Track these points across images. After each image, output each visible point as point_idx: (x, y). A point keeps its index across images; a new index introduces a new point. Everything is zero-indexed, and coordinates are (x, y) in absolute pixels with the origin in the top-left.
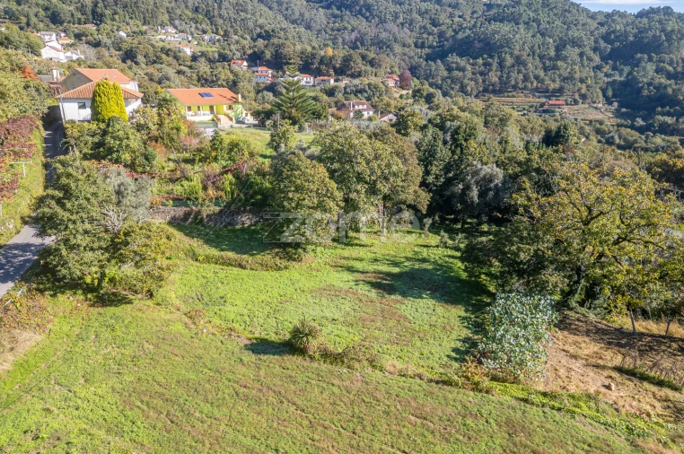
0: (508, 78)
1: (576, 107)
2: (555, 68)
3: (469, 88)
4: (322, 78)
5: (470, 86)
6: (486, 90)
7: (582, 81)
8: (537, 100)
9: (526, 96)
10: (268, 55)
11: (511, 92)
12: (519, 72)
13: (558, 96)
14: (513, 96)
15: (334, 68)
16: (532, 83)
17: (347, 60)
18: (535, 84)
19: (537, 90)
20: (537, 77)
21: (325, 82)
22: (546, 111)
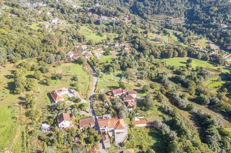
0: (160, 9)
1: (176, 19)
2: (173, 5)
3: (149, 13)
4: (110, 17)
5: (149, 12)
6: (154, 13)
7: (180, 10)
8: (167, 16)
9: (164, 15)
10: (96, 11)
11: (160, 13)
12: (163, 7)
13: (172, 15)
14: (161, 15)
15: (113, 14)
16: (166, 11)
17: (116, 13)
18: (167, 11)
19: (167, 13)
20: (168, 9)
21: (111, 19)
22: (168, 21)
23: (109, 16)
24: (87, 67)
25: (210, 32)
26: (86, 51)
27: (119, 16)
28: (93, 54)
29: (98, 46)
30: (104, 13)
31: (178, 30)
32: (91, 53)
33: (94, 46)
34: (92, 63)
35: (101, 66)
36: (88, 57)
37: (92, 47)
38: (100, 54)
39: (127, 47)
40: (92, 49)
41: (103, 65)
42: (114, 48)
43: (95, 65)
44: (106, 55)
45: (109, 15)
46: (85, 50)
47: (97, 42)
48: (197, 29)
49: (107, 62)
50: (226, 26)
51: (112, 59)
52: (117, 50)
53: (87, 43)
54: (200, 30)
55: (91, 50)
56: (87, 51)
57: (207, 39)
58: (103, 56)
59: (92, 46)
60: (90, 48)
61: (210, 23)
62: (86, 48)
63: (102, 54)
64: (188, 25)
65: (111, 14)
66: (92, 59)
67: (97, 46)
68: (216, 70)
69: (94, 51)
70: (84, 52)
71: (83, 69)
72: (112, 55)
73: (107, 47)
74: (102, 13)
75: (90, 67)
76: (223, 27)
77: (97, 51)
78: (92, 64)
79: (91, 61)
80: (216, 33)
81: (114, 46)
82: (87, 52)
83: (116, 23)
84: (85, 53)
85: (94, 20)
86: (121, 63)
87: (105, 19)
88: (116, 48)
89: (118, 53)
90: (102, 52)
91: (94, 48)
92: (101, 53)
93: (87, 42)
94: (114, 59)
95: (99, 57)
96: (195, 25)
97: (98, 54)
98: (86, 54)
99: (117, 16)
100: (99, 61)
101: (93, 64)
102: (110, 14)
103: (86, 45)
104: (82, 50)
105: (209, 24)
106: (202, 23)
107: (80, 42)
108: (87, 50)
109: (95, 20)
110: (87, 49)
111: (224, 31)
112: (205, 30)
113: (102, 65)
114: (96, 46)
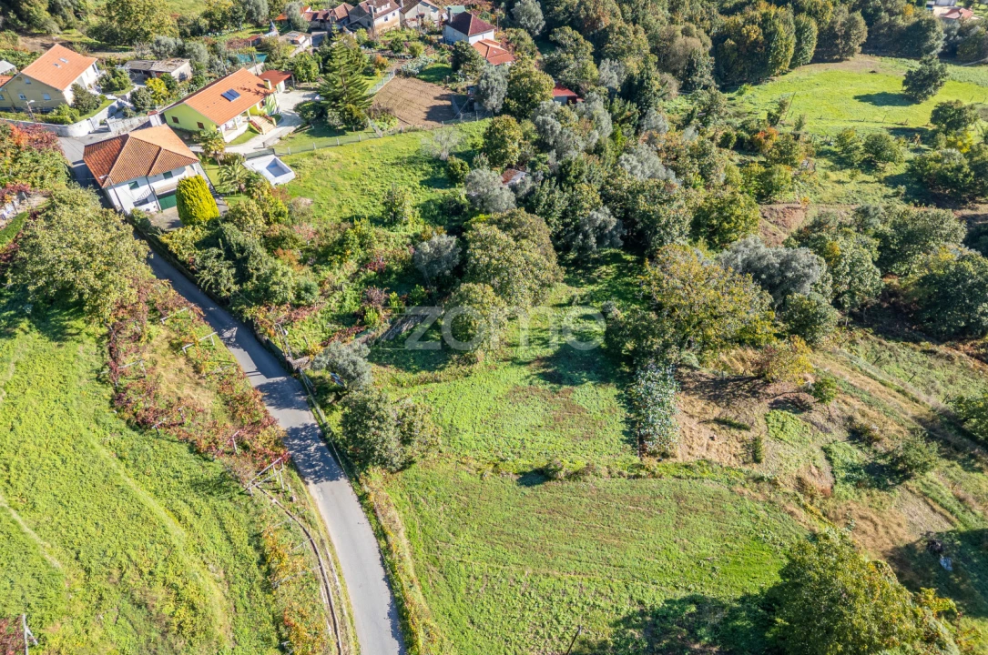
24: (176, 347)
26: (102, 114)
28: (187, 136)
29: (223, 47)
32: (160, 136)
33: (181, 53)
34: (227, 273)
35: (340, 274)
36: (143, 191)
37: (158, 66)
38: (271, 132)
39: (485, 29)
40: (163, 89)
41: (364, 263)
42: (369, 45)
43: (263, 295)
44: (332, 131)
46: (83, 106)
47: (195, 13)
49: (390, 218)
51: (412, 161)
52: (410, 65)
53: (94, 32)
55: (156, 96)
56: (118, 112)
58: (306, 141)
59: (159, 56)
60: (143, 75)
62: (90, 77)
63: (286, 130)
66: (209, 208)
67: (214, 49)
69: (200, 108)
70: (82, 129)
71: (118, 401)
72: (396, 124)
73: (305, 42)
75: (205, 333)
77: (229, 96)
78: (229, 285)
79: (203, 244)
81: (363, 34)
82: (118, 127)
84: (90, 149)
86: (550, 205)
88: (394, 49)
89: (438, 89)
90: (286, 100)
91: (184, 67)
92: (279, 119)
93: (94, 21)
94: (437, 162)
95: (276, 168)
97: (254, 130)
98: (107, 151)
100: (296, 216)
101: (242, 276)
103: (92, 49)
104: (51, 114)
107: (20, 31)
108: (113, 99)
110: (109, 88)
113: (351, 265)
114: (200, 46)
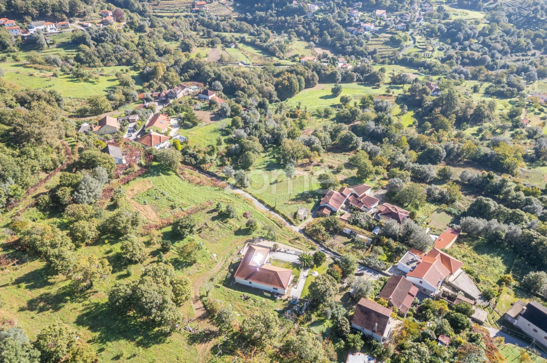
1: (213, 5)
4: (61, 23)
15: (65, 13)
21: (66, 27)
22: (197, 11)
23: (54, 19)
25: (296, 25)
27: (84, 14)
30: (35, 12)
31: (233, 30)
33: (133, 113)
37: (131, 118)
39: (213, 94)
40: (141, 123)
43: (203, 162)
44: (191, 127)
45: (53, 15)
48: (271, 22)
49: (220, 144)
50: (317, 8)
51: (215, 131)
52: (198, 107)
54: (276, 22)
57: (301, 40)
61: (288, 4)
64: (246, 15)
65: (59, 11)
66: (180, 148)
68: (384, 95)
72: (205, 123)
74: (27, 13)
76: (312, 9)
78: (194, 162)
80: (308, 24)
83: (93, 36)
85: (14, 40)
87: (49, 30)
89: (209, 113)
92: (174, 127)
94: (221, 130)
96: (263, 14)
99: (79, 16)
101: (196, 160)
102: (57, 14)
105: (288, 8)
106: (272, 7)
109: (16, 37)
111: (319, 18)
112: (286, 21)
113: (216, 155)
